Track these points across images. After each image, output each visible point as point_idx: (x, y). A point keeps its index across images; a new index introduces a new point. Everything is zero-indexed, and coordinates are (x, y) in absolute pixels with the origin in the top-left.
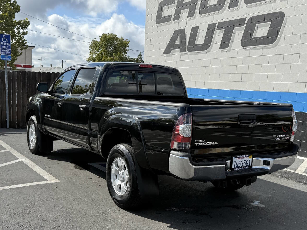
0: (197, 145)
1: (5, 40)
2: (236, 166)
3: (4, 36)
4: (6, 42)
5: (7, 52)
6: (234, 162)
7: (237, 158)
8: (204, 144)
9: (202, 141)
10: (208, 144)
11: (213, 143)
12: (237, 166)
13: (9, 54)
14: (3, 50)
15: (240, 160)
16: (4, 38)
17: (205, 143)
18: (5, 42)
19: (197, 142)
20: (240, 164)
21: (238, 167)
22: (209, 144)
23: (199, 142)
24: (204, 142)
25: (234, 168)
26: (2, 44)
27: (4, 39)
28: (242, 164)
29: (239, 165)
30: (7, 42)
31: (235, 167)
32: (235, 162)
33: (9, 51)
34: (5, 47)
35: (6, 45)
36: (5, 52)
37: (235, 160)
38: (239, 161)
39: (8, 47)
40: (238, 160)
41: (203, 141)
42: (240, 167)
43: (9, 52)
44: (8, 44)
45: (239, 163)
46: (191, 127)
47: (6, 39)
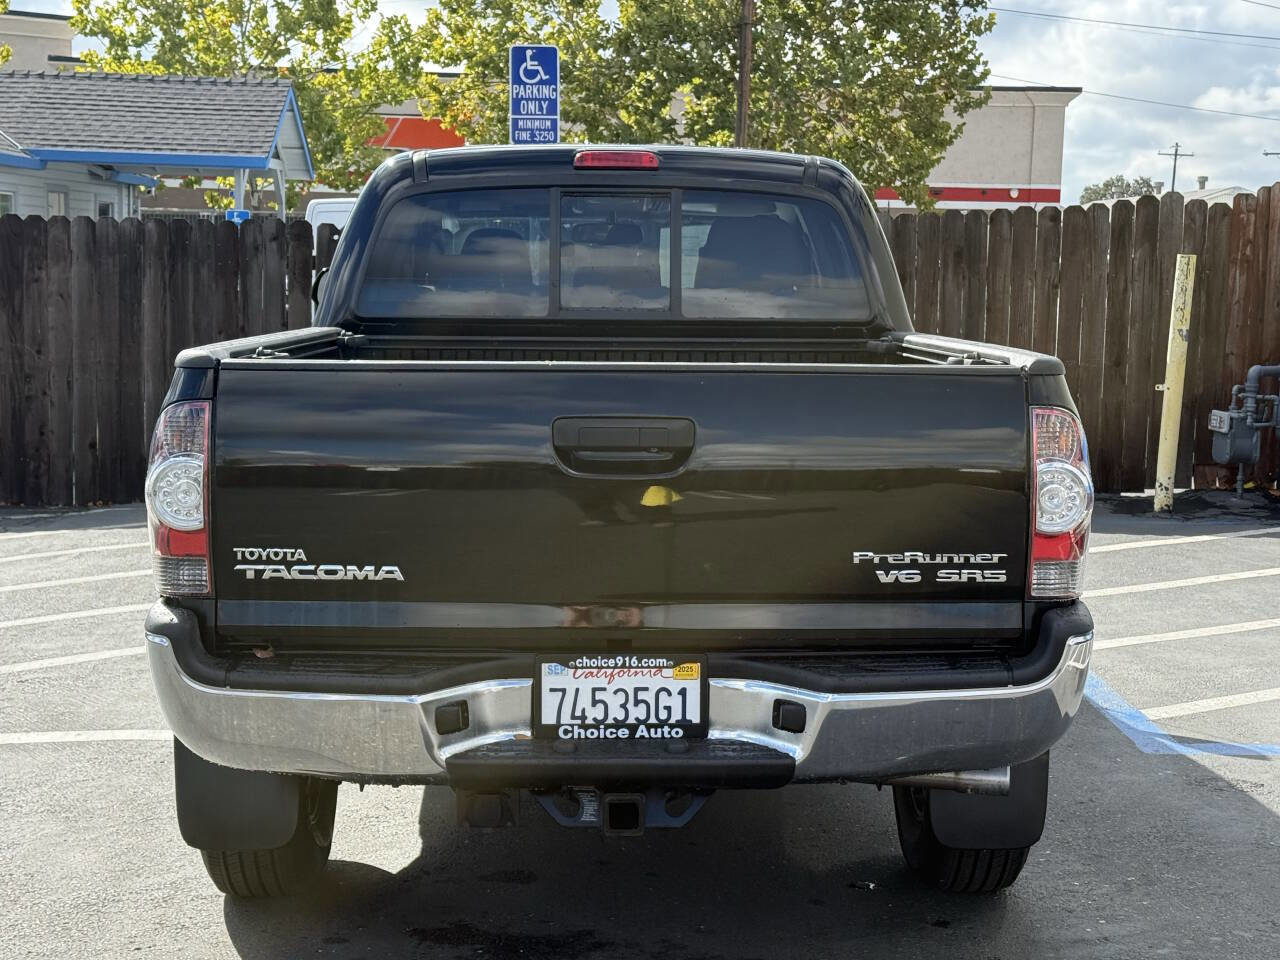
0: (250, 575)
1: (531, 74)
2: (573, 717)
3: (529, 53)
4: (536, 84)
5: (540, 130)
6: (552, 690)
7: (580, 672)
8: (301, 572)
9: (285, 554)
10: (327, 572)
11: (370, 569)
12: (583, 717)
13: (549, 142)
14: (521, 123)
15: (602, 682)
16: (530, 64)
17: (312, 567)
18: (532, 85)
19: (245, 561)
20: (600, 707)
21: (589, 721)
22: (335, 572)
23: (259, 561)
24: (300, 562)
25: (558, 725)
26: (517, 94)
27: (529, 68)
28: (623, 706)
29: (598, 713)
30: (542, 82)
31: (566, 719)
32: (564, 691)
33: (548, 123)
34: (532, 106)
35: (536, 99)
36: (532, 130)
37: (553, 676)
38: (594, 690)
39: (545, 106)
40: (586, 685)
41: (293, 554)
42: (607, 727)
43: (549, 130)
44: (546, 91)
45: (595, 703)
46: (199, 473)
47: (540, 68)
